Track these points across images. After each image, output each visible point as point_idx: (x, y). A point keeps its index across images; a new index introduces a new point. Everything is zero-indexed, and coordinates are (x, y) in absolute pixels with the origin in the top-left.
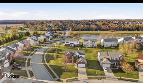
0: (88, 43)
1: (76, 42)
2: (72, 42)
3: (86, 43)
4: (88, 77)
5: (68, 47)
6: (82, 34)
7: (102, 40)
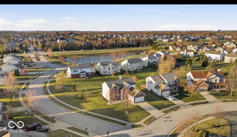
0: (109, 69)
1: (90, 69)
2: (83, 70)
3: (106, 68)
4: (163, 112)
5: (77, 79)
6: (68, 56)
7: (125, 62)
